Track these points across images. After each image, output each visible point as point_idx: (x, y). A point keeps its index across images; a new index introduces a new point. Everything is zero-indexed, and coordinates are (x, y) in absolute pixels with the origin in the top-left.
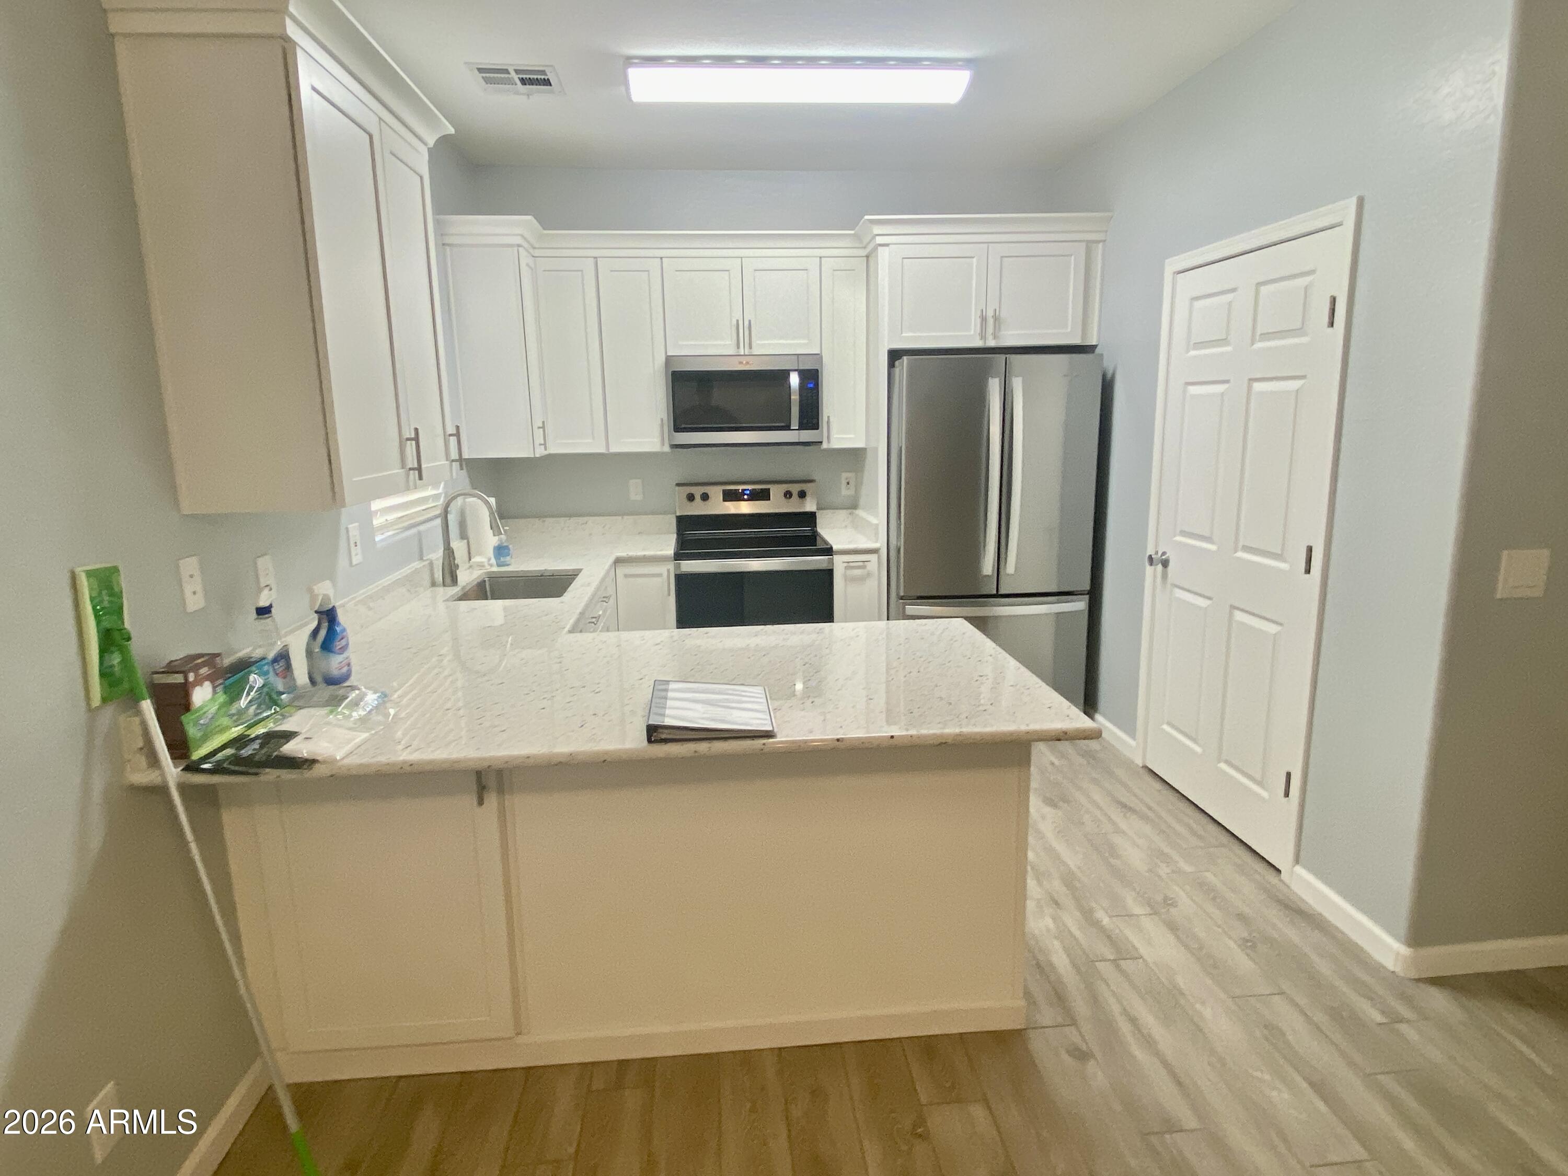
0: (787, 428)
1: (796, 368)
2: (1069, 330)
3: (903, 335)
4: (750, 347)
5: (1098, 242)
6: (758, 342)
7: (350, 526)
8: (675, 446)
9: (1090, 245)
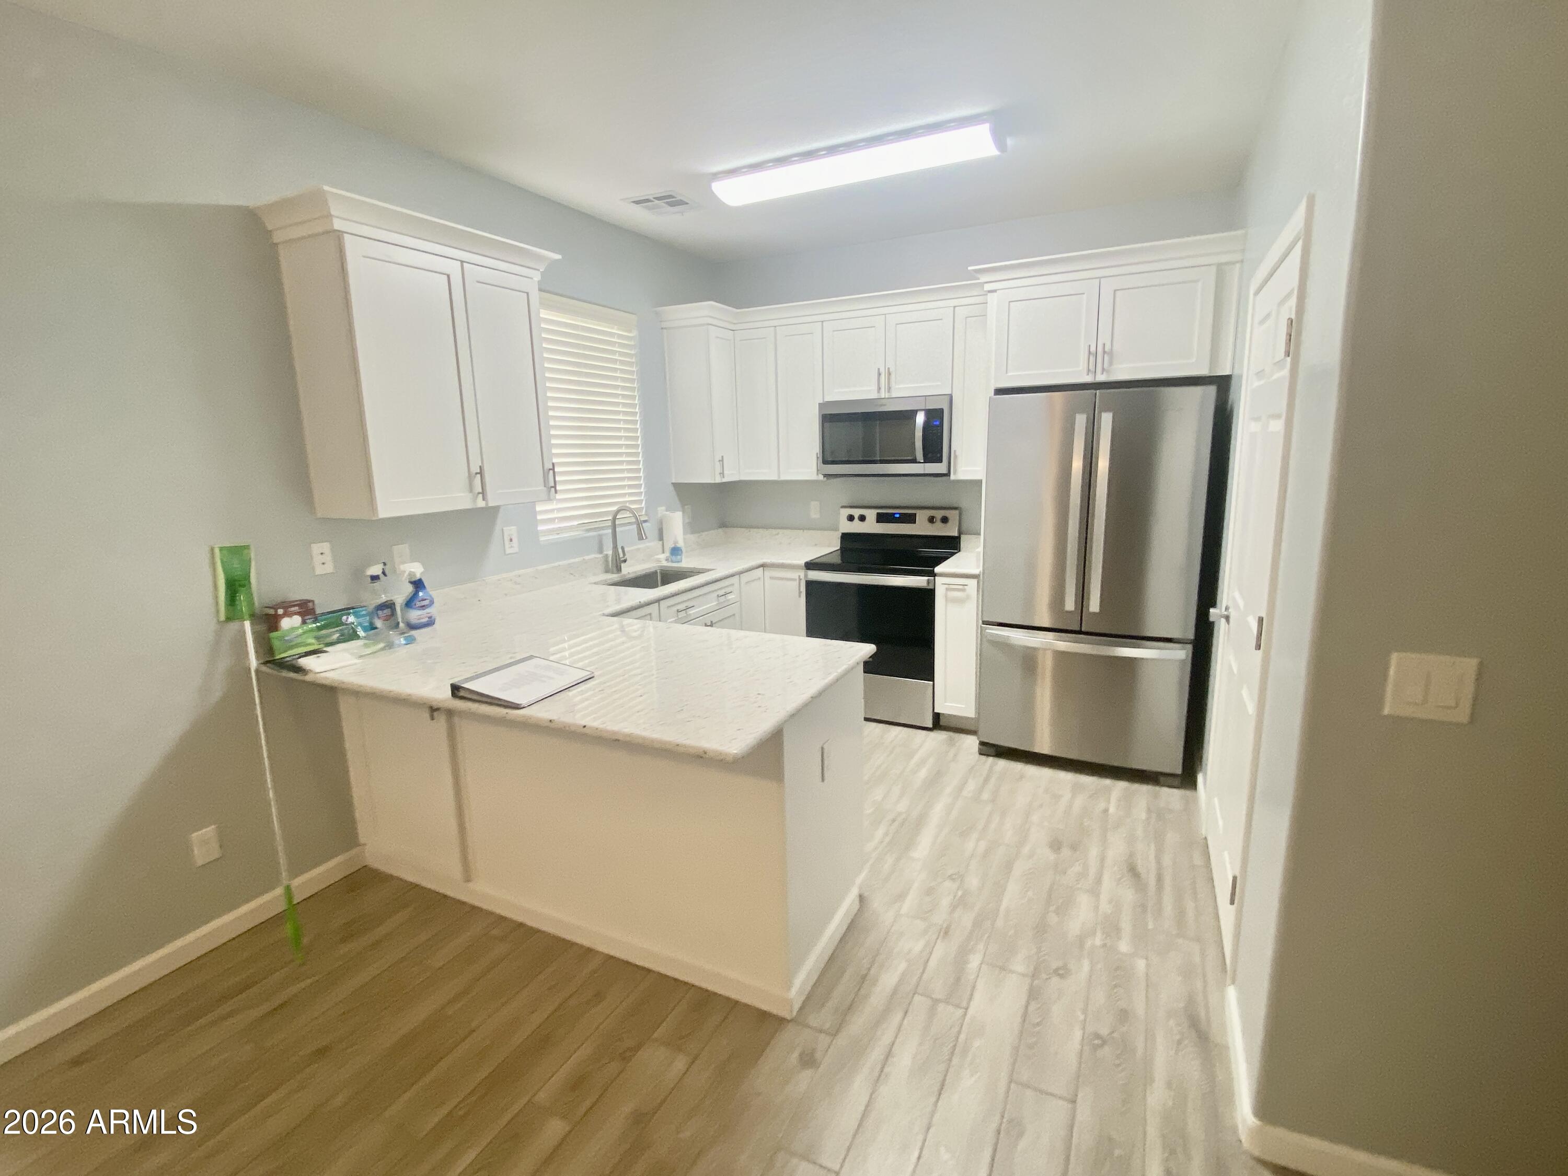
0: (914, 461)
1: (924, 408)
2: (1194, 360)
3: (1009, 374)
4: (889, 389)
5: (1234, 263)
6: (897, 387)
7: (504, 528)
8: (827, 476)
9: (1220, 268)
